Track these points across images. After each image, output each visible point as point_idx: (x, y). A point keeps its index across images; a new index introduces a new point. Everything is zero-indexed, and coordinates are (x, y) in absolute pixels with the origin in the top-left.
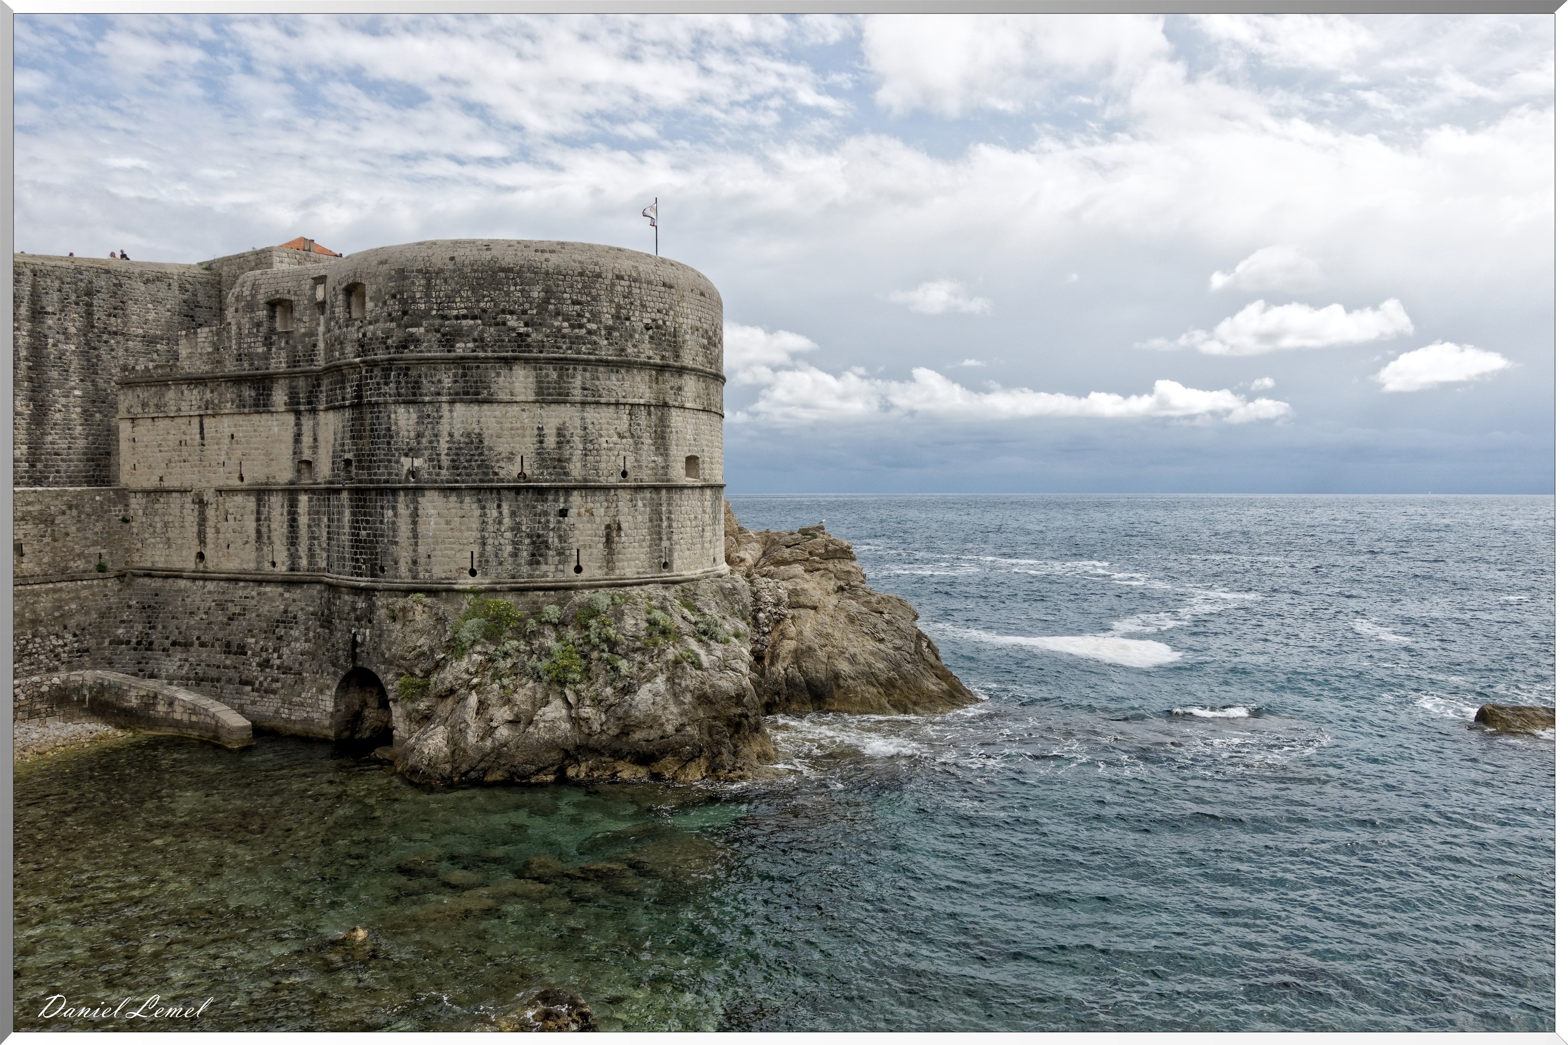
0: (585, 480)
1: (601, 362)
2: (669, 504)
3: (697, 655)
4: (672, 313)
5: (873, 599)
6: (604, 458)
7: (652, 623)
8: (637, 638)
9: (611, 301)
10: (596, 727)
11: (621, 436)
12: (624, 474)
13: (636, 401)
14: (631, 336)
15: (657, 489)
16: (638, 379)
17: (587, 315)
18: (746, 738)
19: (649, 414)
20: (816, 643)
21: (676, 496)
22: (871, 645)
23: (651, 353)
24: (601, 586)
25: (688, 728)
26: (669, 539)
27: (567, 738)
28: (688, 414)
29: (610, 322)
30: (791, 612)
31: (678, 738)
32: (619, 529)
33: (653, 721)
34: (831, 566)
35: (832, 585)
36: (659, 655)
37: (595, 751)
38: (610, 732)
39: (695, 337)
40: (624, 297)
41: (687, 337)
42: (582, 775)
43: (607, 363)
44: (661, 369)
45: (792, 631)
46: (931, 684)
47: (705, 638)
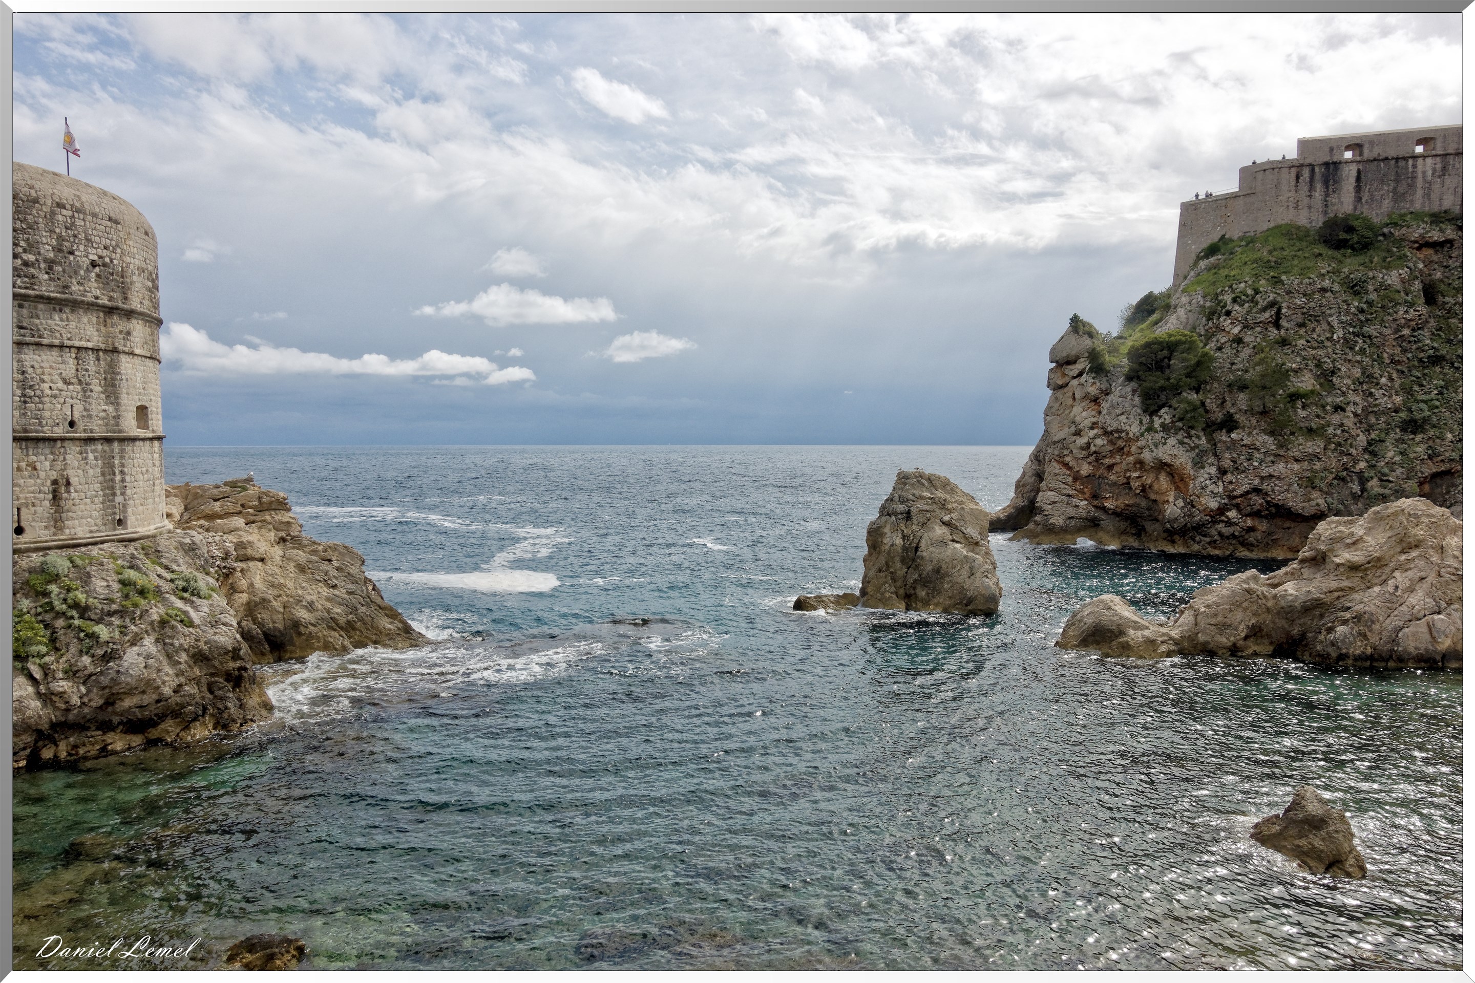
0: (26, 431)
1: (40, 298)
2: (122, 457)
3: (185, 613)
4: (119, 251)
5: (320, 548)
6: (48, 406)
7: (124, 583)
8: (112, 601)
9: (52, 231)
10: (75, 700)
11: (67, 382)
12: (72, 424)
13: (83, 344)
14: (76, 272)
15: (108, 440)
16: (85, 320)
17: (22, 244)
18: (247, 691)
19: (98, 359)
20: (270, 594)
21: (128, 448)
22: (325, 592)
23: (98, 293)
24: (50, 548)
25: (187, 688)
26: (123, 494)
27: (40, 717)
28: (137, 360)
29: (51, 255)
30: (239, 565)
31: (178, 699)
32: (68, 484)
33: (149, 685)
34: (268, 518)
35: (272, 535)
36: (141, 617)
37: (80, 727)
38: (93, 704)
39: (141, 279)
40: (67, 228)
41: (135, 278)
42: (63, 755)
43: (49, 300)
44: (110, 311)
45: (243, 583)
46: (385, 623)
47: (186, 595)
